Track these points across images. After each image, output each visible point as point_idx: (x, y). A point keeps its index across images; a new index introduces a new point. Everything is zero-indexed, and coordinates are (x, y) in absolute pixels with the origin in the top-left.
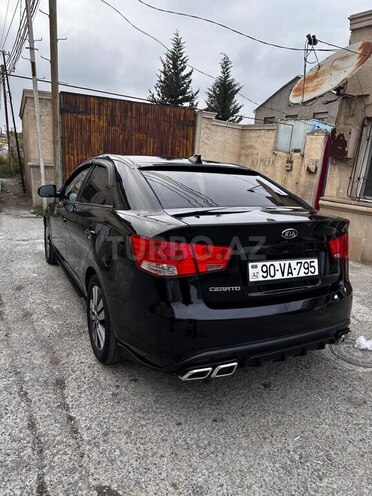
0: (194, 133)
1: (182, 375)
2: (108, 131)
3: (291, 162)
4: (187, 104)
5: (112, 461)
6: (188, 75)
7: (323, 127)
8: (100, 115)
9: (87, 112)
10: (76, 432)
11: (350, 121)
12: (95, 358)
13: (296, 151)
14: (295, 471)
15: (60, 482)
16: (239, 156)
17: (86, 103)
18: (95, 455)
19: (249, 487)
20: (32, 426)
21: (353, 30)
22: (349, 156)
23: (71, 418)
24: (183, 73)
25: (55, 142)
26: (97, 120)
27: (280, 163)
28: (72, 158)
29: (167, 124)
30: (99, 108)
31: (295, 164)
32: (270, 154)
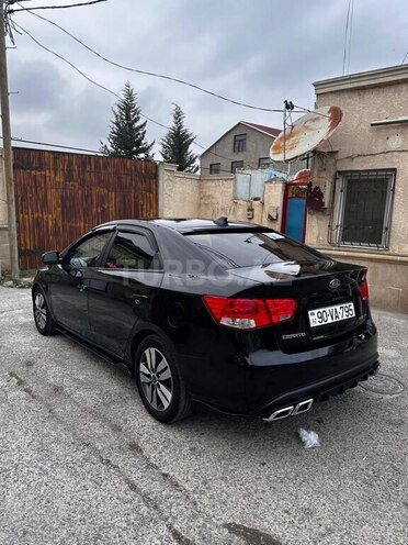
0: (157, 186)
1: (268, 416)
2: (65, 187)
3: (252, 210)
4: (142, 155)
5: (224, 503)
6: (141, 127)
7: (280, 175)
8: (55, 170)
9: (40, 168)
10: (177, 485)
11: (323, 174)
12: (153, 420)
13: (256, 199)
14: (374, 483)
15: (190, 527)
16: (200, 205)
17: (40, 159)
18: (206, 501)
19: (346, 502)
20: (133, 487)
21: (318, 95)
22: (326, 205)
23: (165, 476)
24: (137, 125)
25: (8, 202)
26: (53, 176)
27: (242, 212)
28: (26, 217)
29: (129, 178)
30: (55, 162)
31: (256, 212)
32: (230, 203)
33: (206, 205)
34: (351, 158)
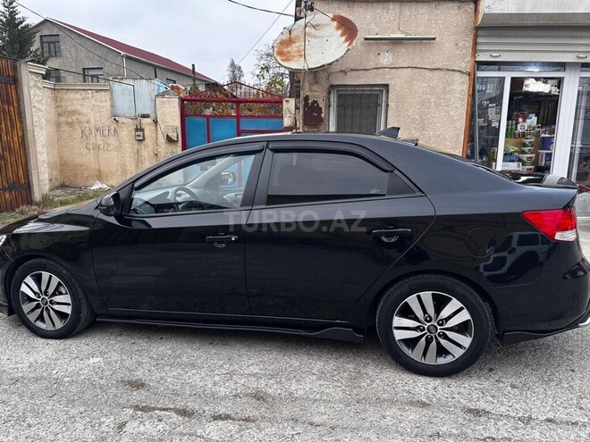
3: (142, 130)
11: (315, 88)
13: (145, 116)
16: (58, 125)
27: (126, 132)
31: (147, 133)
32: (107, 122)
33: (70, 124)
34: (344, 72)
